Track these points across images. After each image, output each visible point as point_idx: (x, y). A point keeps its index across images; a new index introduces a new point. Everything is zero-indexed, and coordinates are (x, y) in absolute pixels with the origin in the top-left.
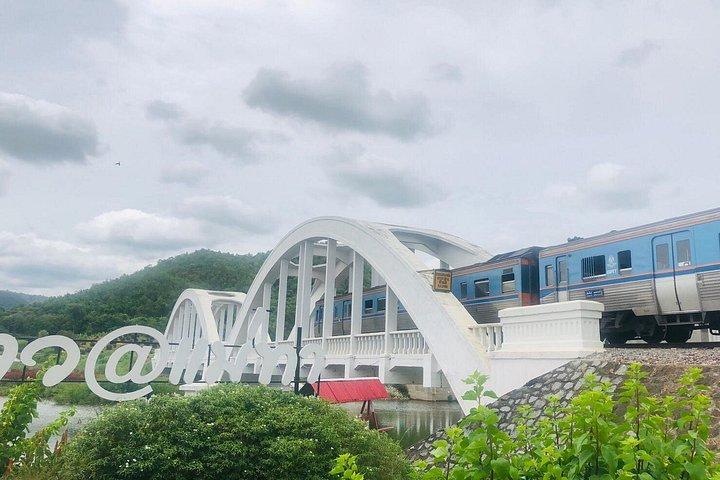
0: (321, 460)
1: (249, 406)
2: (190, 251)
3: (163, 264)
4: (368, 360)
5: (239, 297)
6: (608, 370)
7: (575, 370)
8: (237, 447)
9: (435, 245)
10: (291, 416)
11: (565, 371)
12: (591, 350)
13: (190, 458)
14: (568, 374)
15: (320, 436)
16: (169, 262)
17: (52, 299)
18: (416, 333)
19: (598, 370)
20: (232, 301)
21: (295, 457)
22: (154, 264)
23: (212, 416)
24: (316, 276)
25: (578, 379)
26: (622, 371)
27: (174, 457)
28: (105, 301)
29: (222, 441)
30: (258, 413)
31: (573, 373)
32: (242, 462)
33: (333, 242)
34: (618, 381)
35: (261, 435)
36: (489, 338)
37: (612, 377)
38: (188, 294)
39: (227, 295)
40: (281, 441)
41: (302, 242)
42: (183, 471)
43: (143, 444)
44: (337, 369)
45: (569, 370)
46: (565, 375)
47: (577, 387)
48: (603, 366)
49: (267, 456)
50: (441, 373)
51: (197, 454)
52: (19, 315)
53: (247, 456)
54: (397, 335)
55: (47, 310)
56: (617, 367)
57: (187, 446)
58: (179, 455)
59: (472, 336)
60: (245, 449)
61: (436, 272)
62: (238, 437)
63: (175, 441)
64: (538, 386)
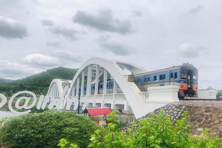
0: (80, 135)
1: (58, 117)
2: (57, 67)
3: (48, 71)
4: (108, 102)
5: (70, 81)
6: (179, 107)
7: (169, 107)
8: (53, 130)
9: (130, 67)
10: (72, 121)
11: (166, 107)
12: (175, 101)
13: (37, 134)
14: (167, 108)
15: (80, 127)
16: (49, 70)
17: (14, 81)
18: (122, 94)
19: (176, 107)
20: (68, 83)
21: (71, 134)
22: (45, 71)
23: (46, 120)
24: (93, 76)
25: (170, 109)
26: (183, 107)
27: (32, 133)
28: (30, 82)
29: (48, 128)
30: (61, 120)
31: (169, 108)
32: (55, 135)
33: (98, 65)
34: (182, 110)
35: (61, 127)
36: (144, 96)
37: (180, 109)
38: (54, 80)
39: (67, 81)
40: (68, 129)
41: (89, 65)
42: (35, 138)
43: (22, 129)
44: (99, 105)
45: (167, 107)
46: (166, 108)
47: (170, 112)
48: (178, 106)
49: (63, 133)
50: (130, 106)
51: (40, 132)
52: (4, 85)
53: (57, 133)
54: (117, 94)
55: (12, 84)
56: (182, 106)
57: (37, 130)
58: (34, 133)
59: (139, 95)
60: (56, 131)
61: (129, 76)
62: (54, 127)
63: (33, 128)
64: (158, 111)
